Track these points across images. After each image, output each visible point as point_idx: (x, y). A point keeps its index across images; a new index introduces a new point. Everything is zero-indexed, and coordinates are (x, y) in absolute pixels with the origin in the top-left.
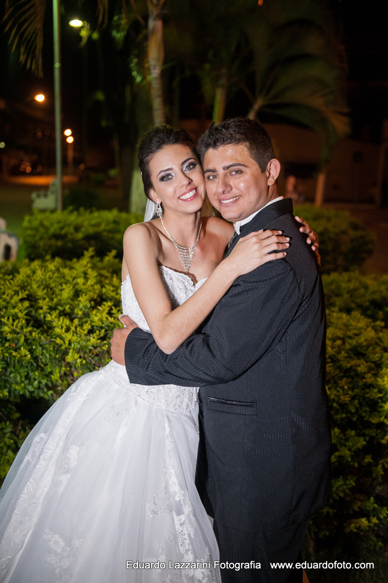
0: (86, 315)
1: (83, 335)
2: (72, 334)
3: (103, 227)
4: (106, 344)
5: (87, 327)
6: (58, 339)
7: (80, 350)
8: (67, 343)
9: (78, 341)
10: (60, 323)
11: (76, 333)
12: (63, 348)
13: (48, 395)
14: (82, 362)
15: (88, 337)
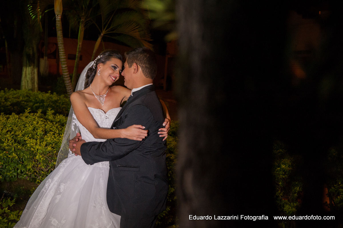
0: (42, 138)
1: (43, 147)
2: (38, 146)
3: (21, 99)
4: (55, 150)
5: (45, 143)
6: (32, 148)
7: (42, 153)
8: (36, 150)
9: (41, 149)
10: (31, 141)
11: (40, 146)
12: (34, 152)
13: (24, 177)
14: (43, 159)
15: (46, 147)
